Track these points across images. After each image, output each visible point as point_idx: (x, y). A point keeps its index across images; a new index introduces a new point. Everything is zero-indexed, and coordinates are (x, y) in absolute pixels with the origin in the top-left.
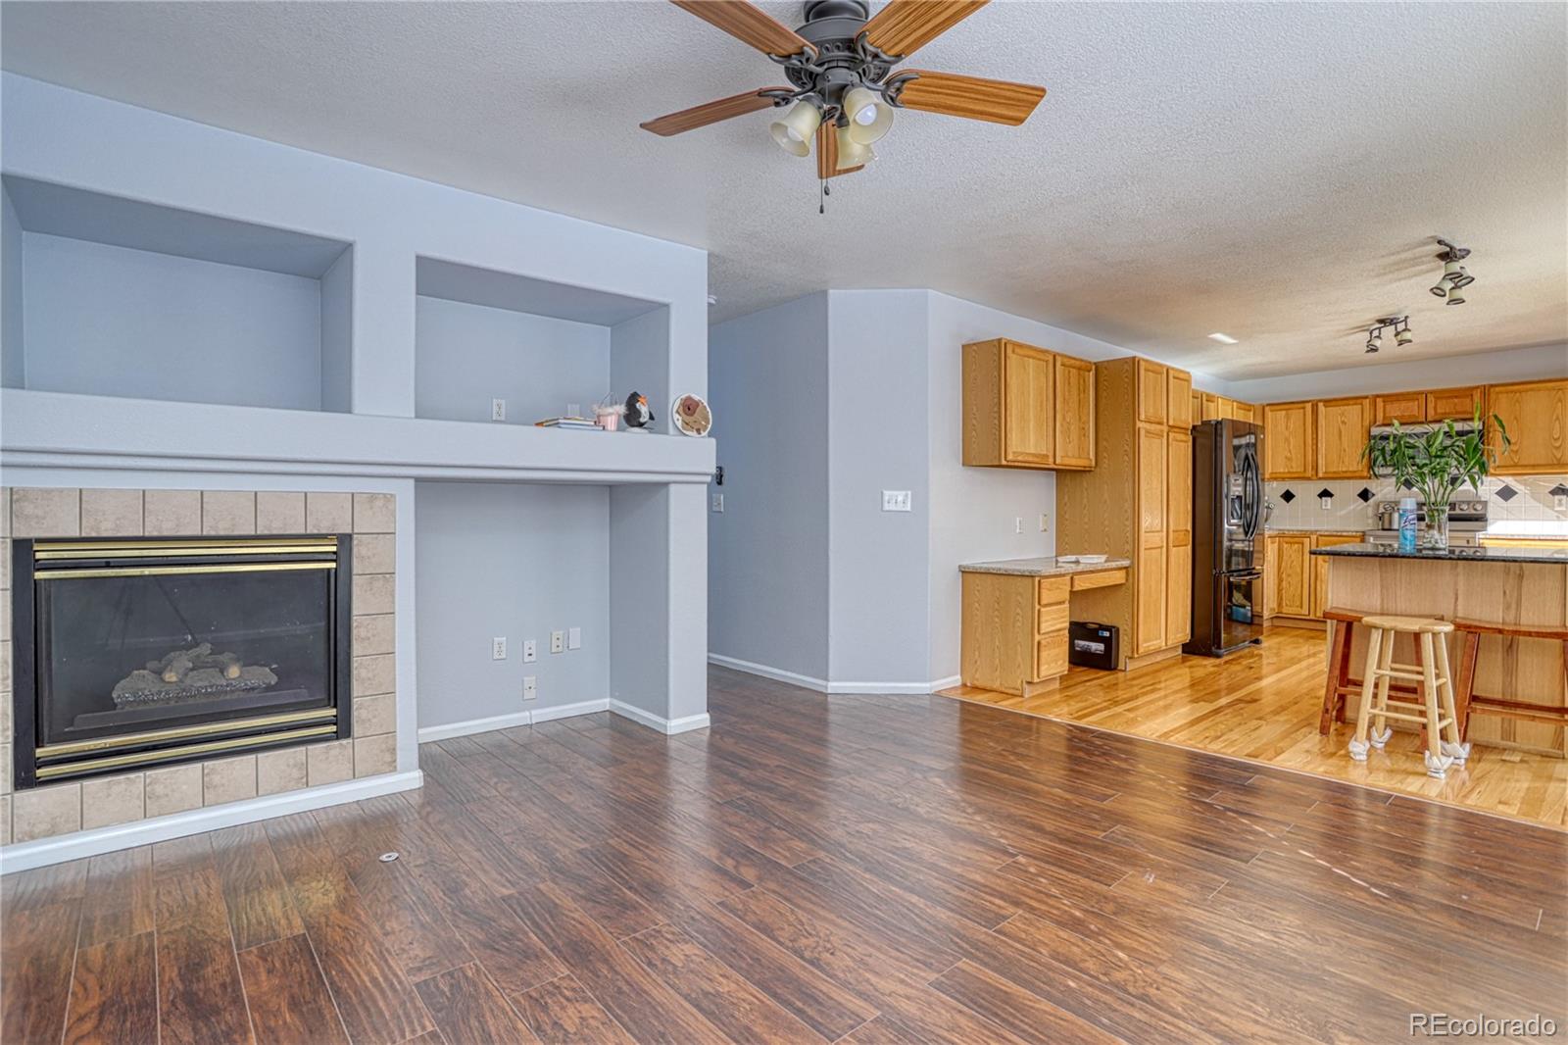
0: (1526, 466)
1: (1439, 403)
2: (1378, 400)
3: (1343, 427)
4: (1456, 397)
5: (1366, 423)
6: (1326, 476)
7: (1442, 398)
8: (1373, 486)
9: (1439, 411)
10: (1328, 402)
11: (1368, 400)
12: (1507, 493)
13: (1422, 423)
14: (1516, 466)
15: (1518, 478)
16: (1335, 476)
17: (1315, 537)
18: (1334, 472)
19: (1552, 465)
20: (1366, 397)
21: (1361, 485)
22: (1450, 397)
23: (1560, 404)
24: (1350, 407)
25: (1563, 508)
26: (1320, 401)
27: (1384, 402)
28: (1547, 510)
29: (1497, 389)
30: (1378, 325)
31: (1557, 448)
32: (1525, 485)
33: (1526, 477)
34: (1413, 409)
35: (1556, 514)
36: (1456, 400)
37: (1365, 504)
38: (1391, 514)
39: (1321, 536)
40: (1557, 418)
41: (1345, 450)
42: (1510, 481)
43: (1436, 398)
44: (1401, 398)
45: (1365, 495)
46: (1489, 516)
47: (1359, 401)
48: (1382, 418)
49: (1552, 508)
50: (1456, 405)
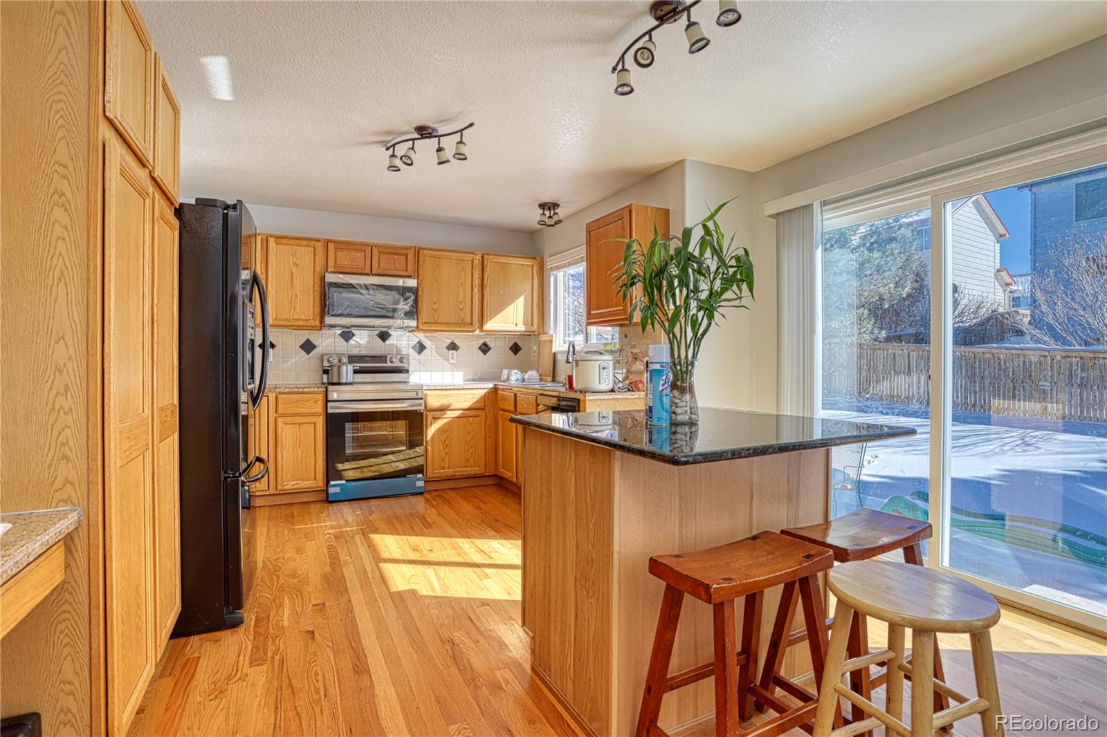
0: (442, 324)
1: (382, 256)
2: (330, 245)
3: (294, 269)
4: (395, 254)
5: (318, 269)
6: (276, 322)
7: (384, 253)
8: (315, 338)
9: (383, 264)
10: (279, 238)
11: (320, 243)
12: (420, 348)
13: (367, 274)
14: (435, 323)
15: (430, 334)
16: (286, 323)
17: (274, 394)
18: (286, 320)
19: (458, 324)
20: (318, 241)
21: (303, 336)
22: (391, 253)
24: (303, 248)
25: (454, 361)
26: (272, 236)
27: (335, 248)
28: (445, 362)
29: (425, 252)
30: (415, 135)
31: (462, 309)
32: (432, 340)
33: (435, 334)
34: (358, 259)
35: (450, 366)
36: (395, 257)
37: (307, 356)
38: (340, 368)
39: (280, 393)
40: (462, 284)
41: (296, 296)
42: (422, 336)
43: (380, 253)
44: (351, 247)
45: (308, 347)
46: (410, 369)
47: (312, 243)
48: (333, 266)
49: (448, 361)
50: (394, 260)
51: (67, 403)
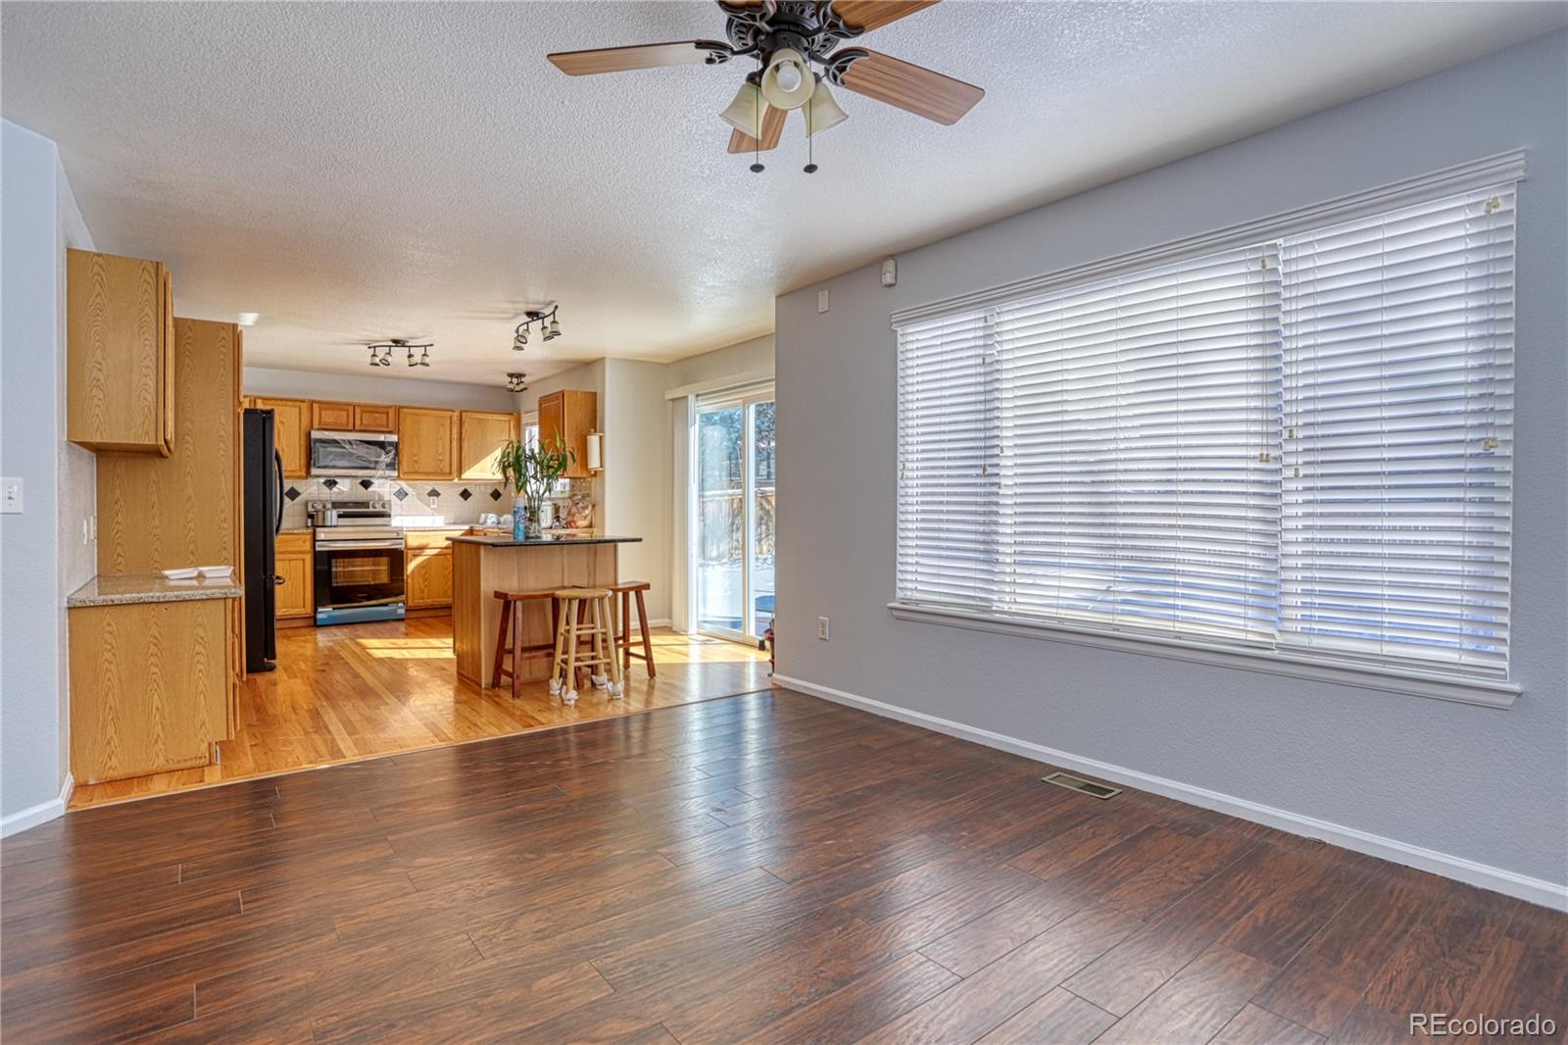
0: (422, 473)
1: (364, 415)
2: (314, 405)
3: (281, 426)
4: (377, 412)
5: (306, 427)
7: (366, 412)
8: (300, 486)
9: (365, 422)
10: (266, 400)
11: (306, 404)
12: (402, 494)
13: (350, 431)
14: (416, 473)
15: (411, 482)
19: (438, 474)
20: (304, 402)
21: (288, 485)
22: (372, 411)
23: (442, 429)
24: (289, 409)
25: (435, 506)
26: (259, 398)
27: (319, 408)
28: (426, 507)
29: (406, 410)
30: (391, 344)
31: (441, 461)
32: (413, 488)
33: (416, 482)
34: (341, 417)
35: (431, 511)
36: (377, 415)
37: (292, 503)
38: (324, 512)
40: (441, 439)
41: (283, 450)
42: (403, 484)
43: (363, 411)
44: (334, 406)
45: (292, 494)
46: (392, 514)
47: (297, 404)
48: (317, 424)
49: (429, 506)
50: (376, 418)
51: (225, 525)
